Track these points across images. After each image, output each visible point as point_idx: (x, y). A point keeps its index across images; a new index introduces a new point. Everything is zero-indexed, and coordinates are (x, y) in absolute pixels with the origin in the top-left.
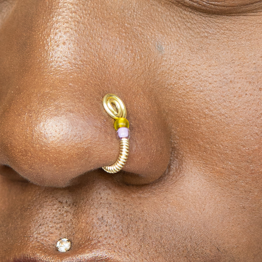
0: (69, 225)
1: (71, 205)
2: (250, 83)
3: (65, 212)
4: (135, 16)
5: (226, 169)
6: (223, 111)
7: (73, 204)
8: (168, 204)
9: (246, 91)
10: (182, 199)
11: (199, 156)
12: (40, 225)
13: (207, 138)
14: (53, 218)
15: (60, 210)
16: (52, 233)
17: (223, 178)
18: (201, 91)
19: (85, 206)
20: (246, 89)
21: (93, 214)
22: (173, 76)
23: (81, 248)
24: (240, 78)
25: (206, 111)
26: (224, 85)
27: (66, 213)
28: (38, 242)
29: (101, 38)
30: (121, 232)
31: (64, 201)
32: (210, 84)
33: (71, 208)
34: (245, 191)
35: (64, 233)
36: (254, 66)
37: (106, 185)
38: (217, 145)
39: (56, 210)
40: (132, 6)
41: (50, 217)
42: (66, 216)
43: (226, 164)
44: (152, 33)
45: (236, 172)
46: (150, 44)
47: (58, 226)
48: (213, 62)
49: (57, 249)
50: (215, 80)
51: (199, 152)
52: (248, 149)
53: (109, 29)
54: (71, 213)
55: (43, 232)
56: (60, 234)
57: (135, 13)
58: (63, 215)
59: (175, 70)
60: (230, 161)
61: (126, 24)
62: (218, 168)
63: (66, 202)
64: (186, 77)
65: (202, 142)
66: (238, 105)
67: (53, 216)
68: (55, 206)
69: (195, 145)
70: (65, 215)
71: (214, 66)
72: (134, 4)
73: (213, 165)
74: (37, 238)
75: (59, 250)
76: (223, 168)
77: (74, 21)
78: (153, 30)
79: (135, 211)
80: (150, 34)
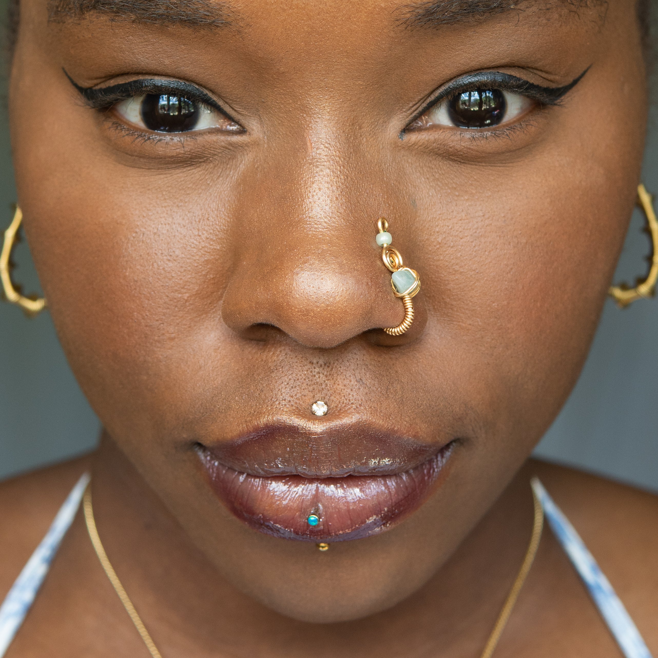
0: (324, 386)
1: (323, 366)
2: (500, 237)
3: (317, 373)
4: (391, 170)
5: (473, 326)
6: (474, 267)
7: (325, 364)
8: (419, 364)
9: (497, 245)
10: (430, 357)
11: (444, 313)
12: (292, 387)
13: (455, 295)
14: (305, 379)
15: (311, 372)
16: (305, 396)
17: (469, 334)
18: (452, 247)
19: (340, 367)
20: (496, 243)
21: (350, 376)
22: (426, 232)
23: (342, 413)
24: (490, 232)
25: (457, 268)
26: (476, 240)
27: (318, 375)
28: (292, 406)
29: (367, 193)
30: (380, 395)
31: (315, 361)
32: (461, 239)
33: (323, 369)
34: (491, 347)
35: (318, 395)
36: (503, 220)
37: (361, 345)
38: (465, 302)
39: (307, 371)
40: (387, 159)
41: (301, 379)
42: (319, 377)
43: (473, 321)
44: (406, 188)
45: (483, 328)
46: (406, 199)
47: (311, 388)
48: (464, 216)
49: (313, 413)
50: (466, 235)
51: (444, 309)
52: (498, 305)
53: (373, 184)
54: (323, 374)
55: (296, 395)
56: (314, 397)
57: (391, 167)
58: (315, 376)
59: (427, 226)
60: (477, 317)
61: (385, 179)
62: (464, 325)
63: (317, 363)
64: (438, 232)
65: (448, 299)
66: (489, 260)
67: (304, 378)
68: (307, 367)
69: (440, 303)
70: (317, 376)
71: (464, 220)
72: (389, 157)
73: (459, 322)
74: (290, 401)
75: (316, 414)
76: (470, 325)
77: (344, 175)
78: (407, 184)
79: (390, 372)
80: (405, 188)
